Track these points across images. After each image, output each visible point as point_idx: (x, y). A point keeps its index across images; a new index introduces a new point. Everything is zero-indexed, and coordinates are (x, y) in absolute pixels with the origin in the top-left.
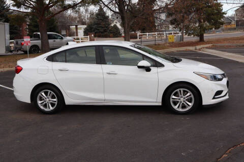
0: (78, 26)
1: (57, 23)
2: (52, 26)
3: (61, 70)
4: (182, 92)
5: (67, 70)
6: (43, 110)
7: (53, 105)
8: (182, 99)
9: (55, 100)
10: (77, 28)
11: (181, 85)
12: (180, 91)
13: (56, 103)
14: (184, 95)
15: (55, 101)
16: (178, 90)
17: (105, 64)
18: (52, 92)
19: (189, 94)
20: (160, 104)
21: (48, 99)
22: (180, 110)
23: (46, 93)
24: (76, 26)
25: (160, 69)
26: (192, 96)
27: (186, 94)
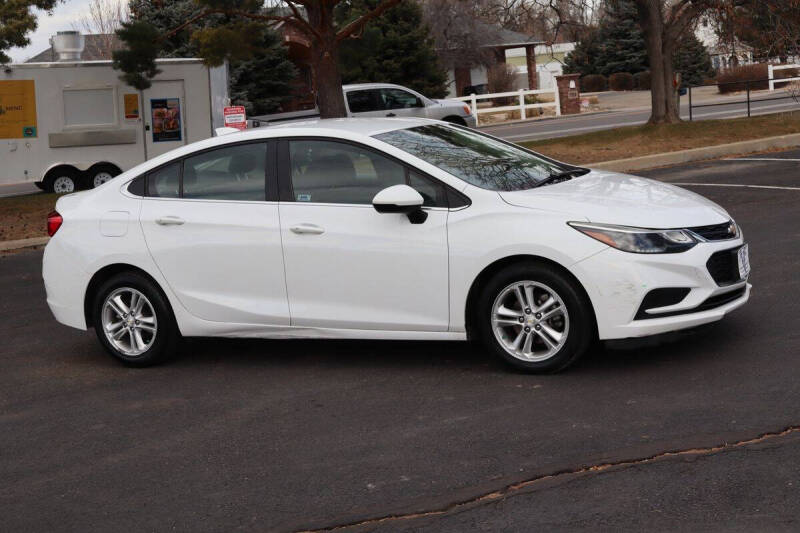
0: (538, 50)
1: (430, 43)
2: (412, 58)
3: (164, 224)
4: (529, 292)
5: (180, 224)
6: (120, 352)
7: (146, 336)
8: (531, 318)
9: (150, 320)
10: (531, 60)
11: (523, 269)
12: (522, 289)
13: (154, 330)
14: (537, 305)
15: (152, 325)
16: (515, 286)
17: (291, 198)
18: (142, 296)
19: (551, 301)
20: (463, 336)
21: (131, 319)
22: (529, 356)
23: (126, 298)
24: (530, 49)
25: (457, 214)
26: (563, 308)
27: (544, 302)
